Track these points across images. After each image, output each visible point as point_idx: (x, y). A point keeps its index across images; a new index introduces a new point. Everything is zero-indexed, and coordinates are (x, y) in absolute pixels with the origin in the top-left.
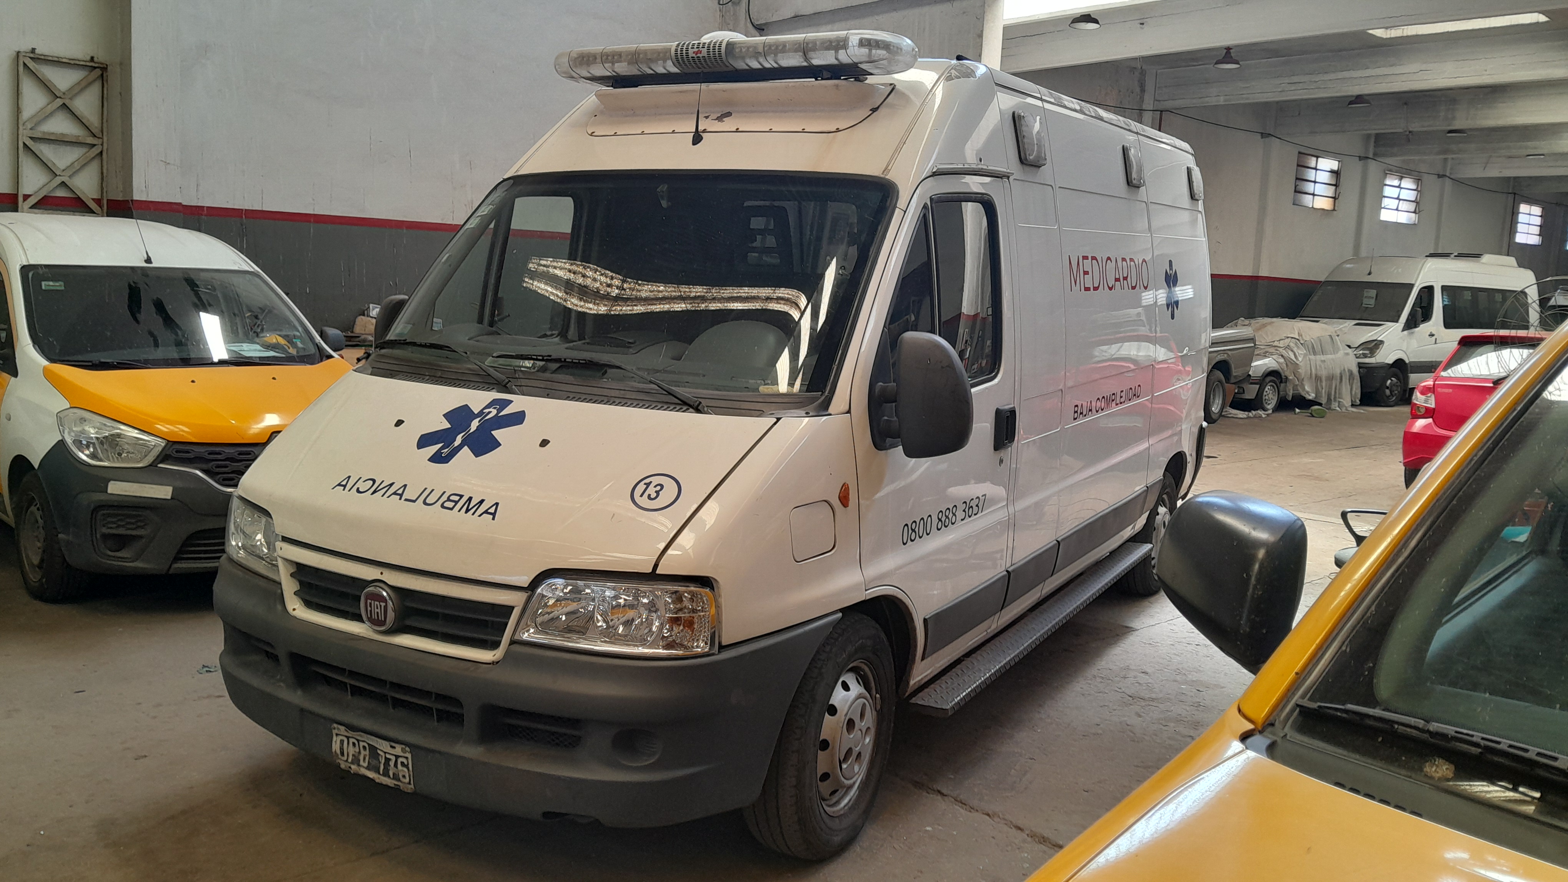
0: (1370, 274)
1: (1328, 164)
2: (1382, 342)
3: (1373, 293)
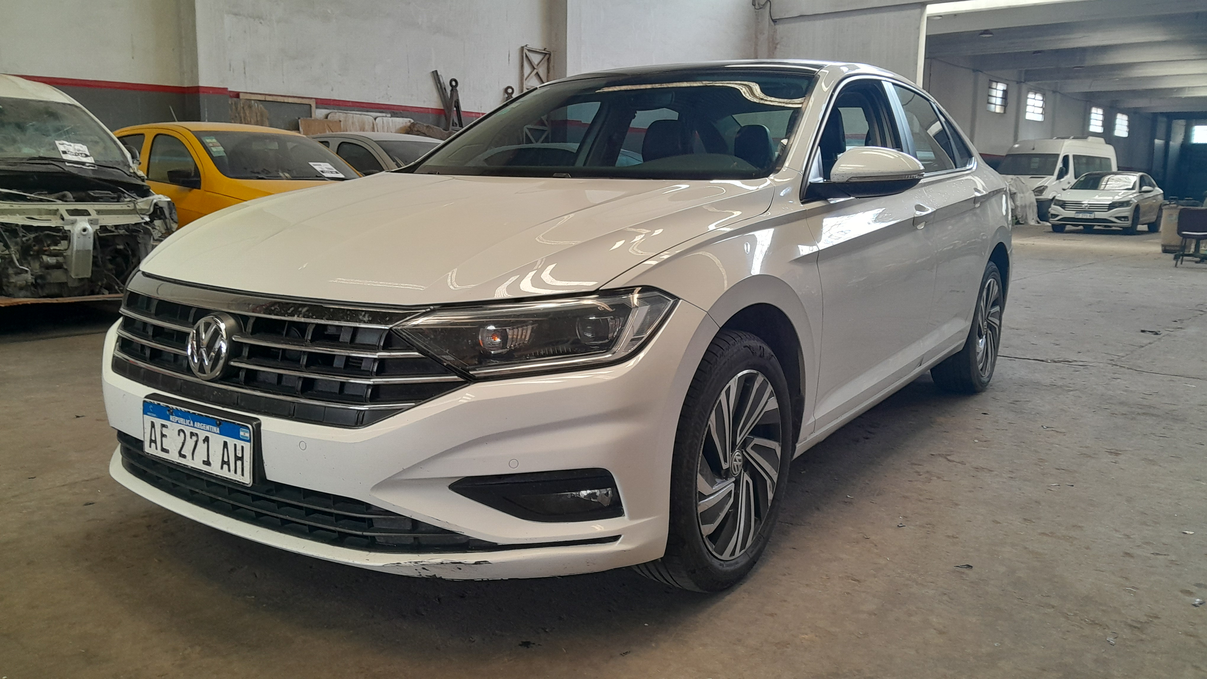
0: (1033, 149)
1: (1001, 87)
2: (1047, 187)
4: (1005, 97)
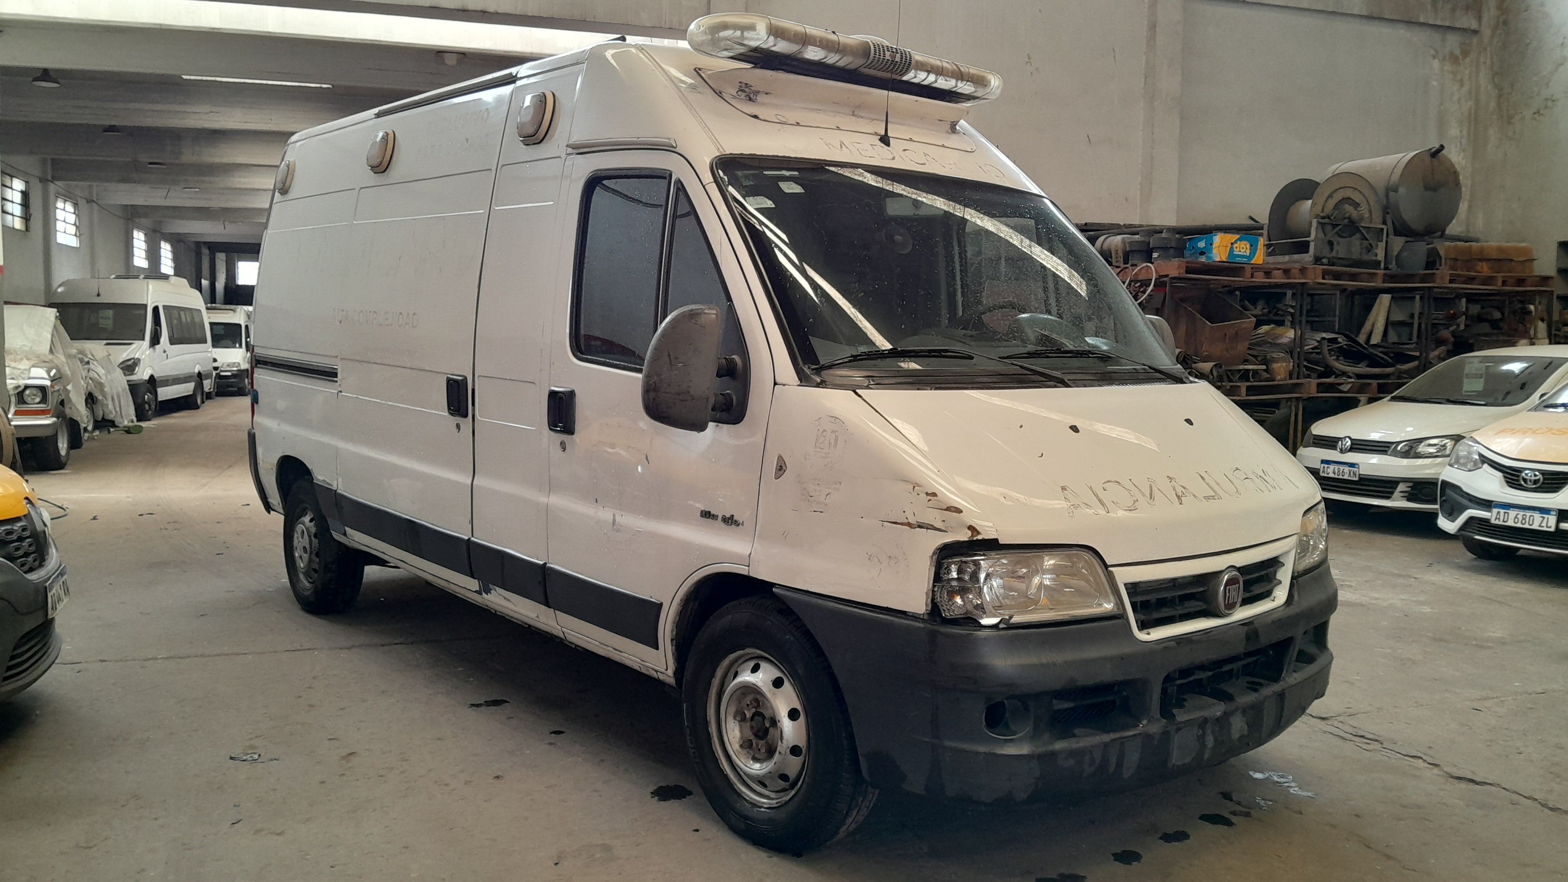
0: (98, 295)
2: (139, 360)
3: (110, 313)
4: (26, 204)
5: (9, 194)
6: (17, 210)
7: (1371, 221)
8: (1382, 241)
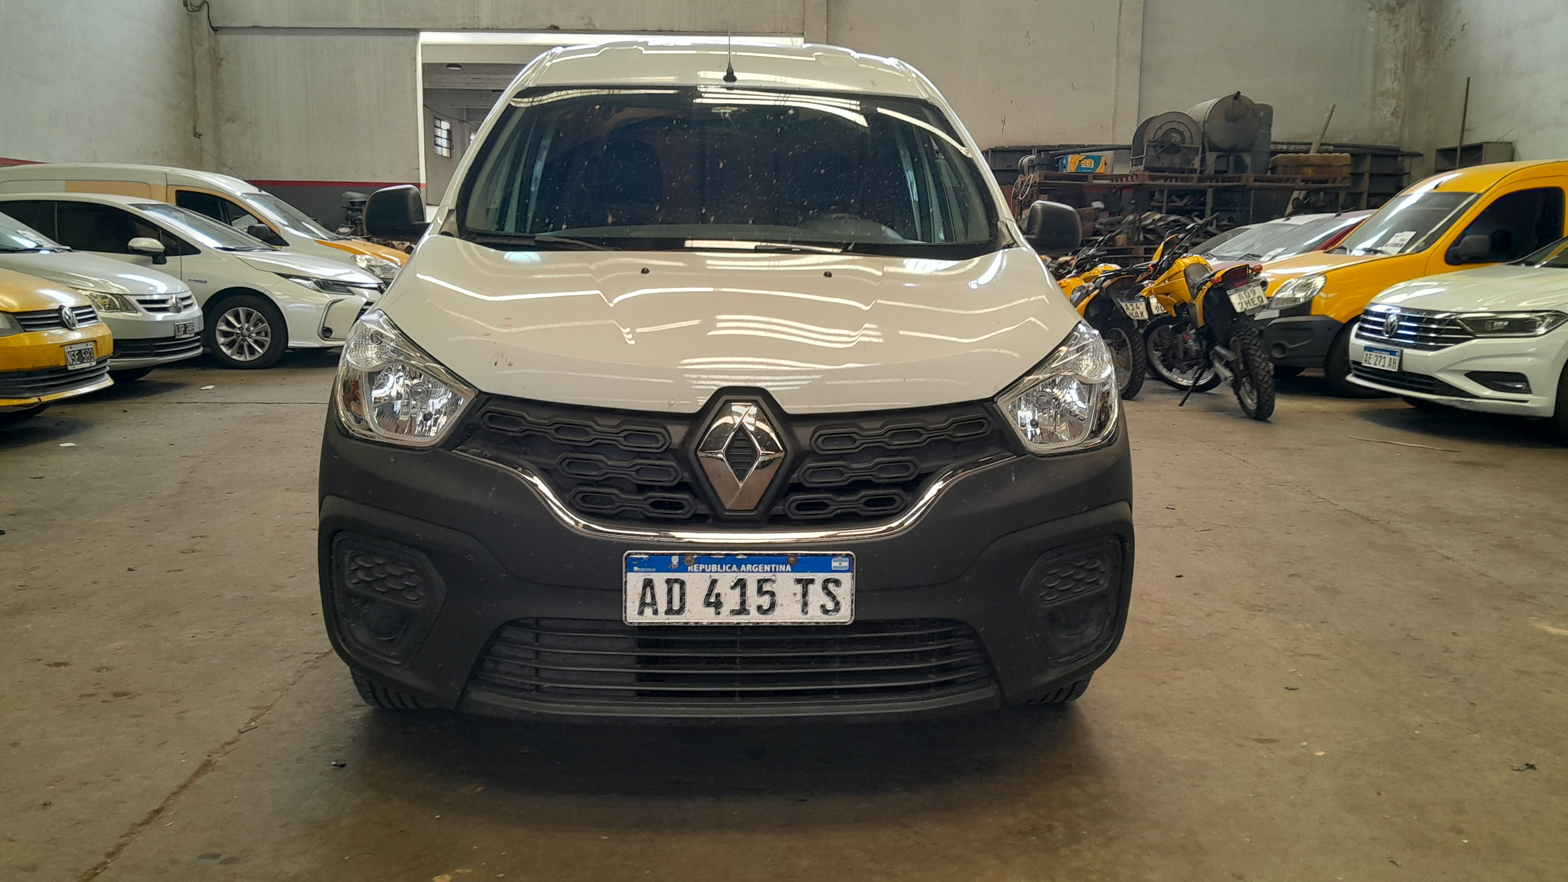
4: (449, 139)
5: (439, 132)
6: (444, 143)
7: (1192, 143)
8: (1198, 155)
